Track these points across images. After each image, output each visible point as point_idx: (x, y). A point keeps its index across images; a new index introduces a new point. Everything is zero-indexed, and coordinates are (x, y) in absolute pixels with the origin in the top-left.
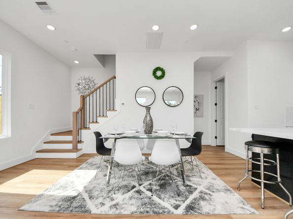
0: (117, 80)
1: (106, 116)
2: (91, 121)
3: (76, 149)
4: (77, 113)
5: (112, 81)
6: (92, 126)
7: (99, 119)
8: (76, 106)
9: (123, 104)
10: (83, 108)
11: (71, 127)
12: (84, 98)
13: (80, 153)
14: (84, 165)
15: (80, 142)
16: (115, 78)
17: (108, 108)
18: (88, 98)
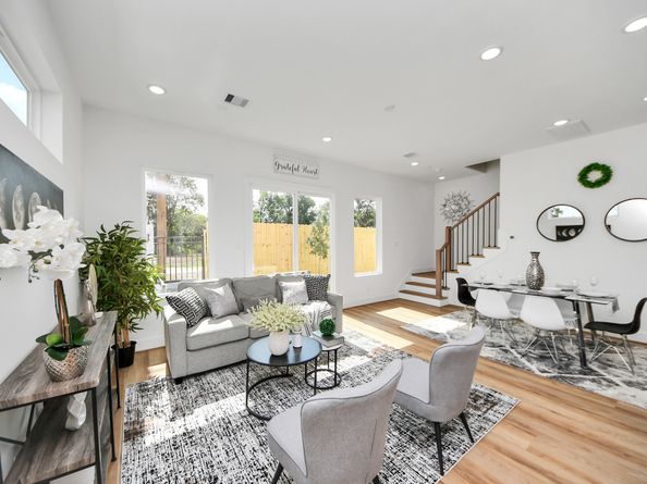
0: (501, 199)
1: (482, 256)
2: (460, 261)
3: (439, 296)
4: (442, 251)
5: (493, 202)
6: (460, 268)
7: (471, 260)
8: (440, 241)
9: (512, 237)
10: (449, 244)
11: (434, 267)
12: (450, 230)
13: (445, 303)
14: (448, 315)
15: (446, 288)
16: (498, 194)
17: (486, 245)
18: (455, 230)
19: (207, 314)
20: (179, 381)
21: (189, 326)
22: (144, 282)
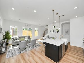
19: (16, 40)
20: (13, 46)
21: (14, 41)
22: (10, 37)
